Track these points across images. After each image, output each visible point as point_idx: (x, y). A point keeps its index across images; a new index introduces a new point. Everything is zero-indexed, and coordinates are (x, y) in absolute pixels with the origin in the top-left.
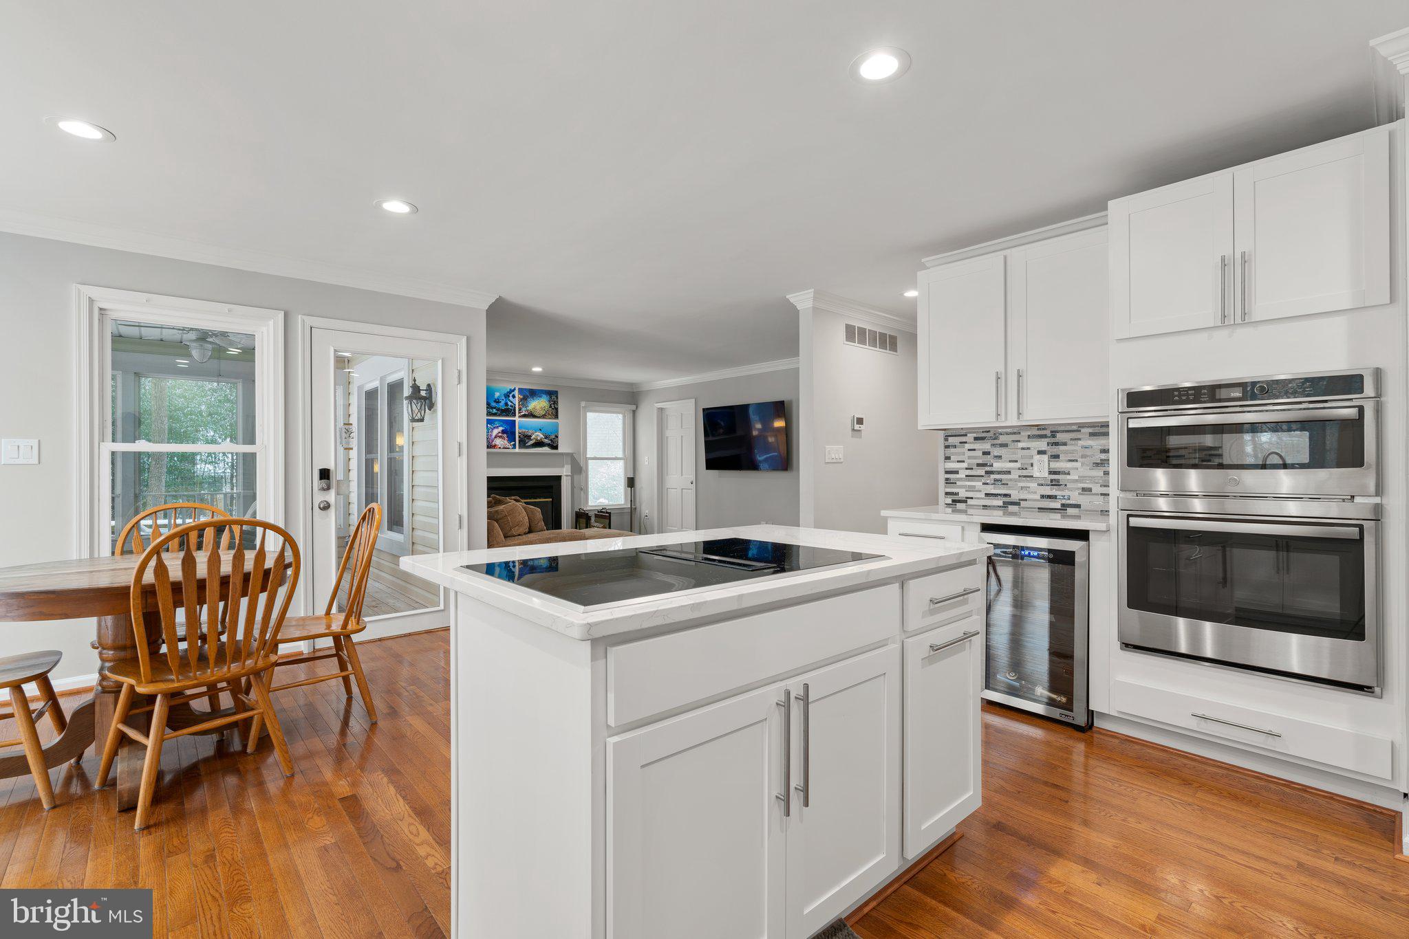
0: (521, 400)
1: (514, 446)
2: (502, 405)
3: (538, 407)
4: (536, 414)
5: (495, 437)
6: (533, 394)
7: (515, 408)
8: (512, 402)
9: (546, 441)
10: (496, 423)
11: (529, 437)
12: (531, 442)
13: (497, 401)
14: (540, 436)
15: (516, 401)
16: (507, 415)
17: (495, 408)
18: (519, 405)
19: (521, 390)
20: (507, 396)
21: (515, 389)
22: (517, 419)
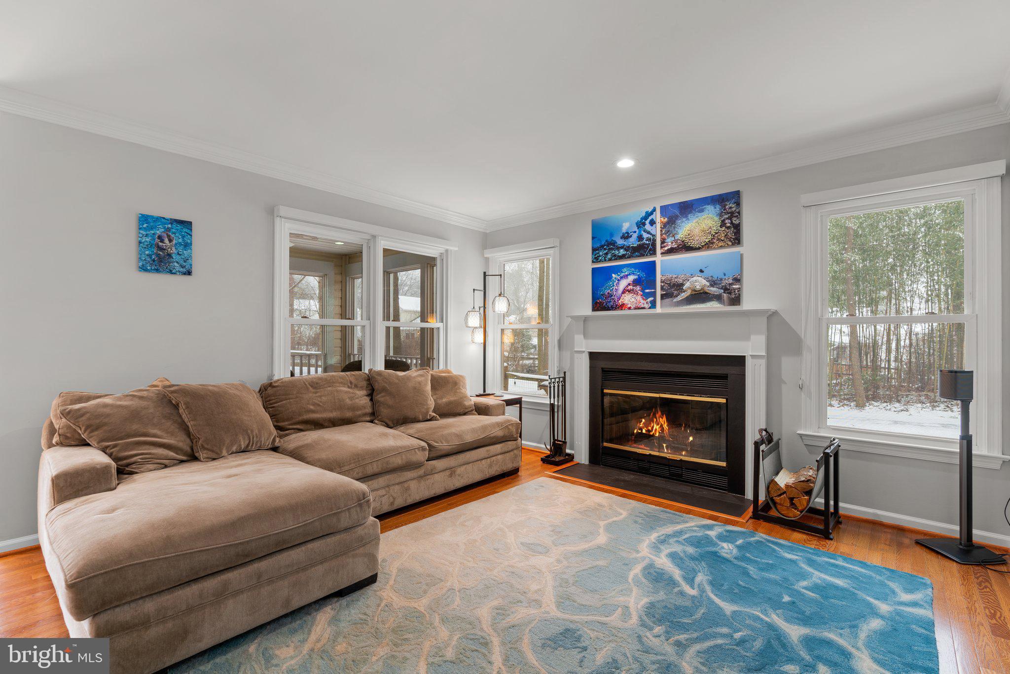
0: (664, 225)
1: (653, 305)
2: (633, 241)
3: (697, 231)
4: (694, 243)
5: (623, 292)
6: (686, 208)
7: (654, 241)
8: (649, 233)
9: (714, 290)
10: (625, 270)
11: (679, 287)
12: (683, 295)
13: (626, 236)
14: (700, 283)
15: (657, 230)
16: (642, 255)
17: (622, 248)
18: (661, 235)
19: (664, 209)
20: (641, 224)
21: (654, 210)
22: (659, 259)
